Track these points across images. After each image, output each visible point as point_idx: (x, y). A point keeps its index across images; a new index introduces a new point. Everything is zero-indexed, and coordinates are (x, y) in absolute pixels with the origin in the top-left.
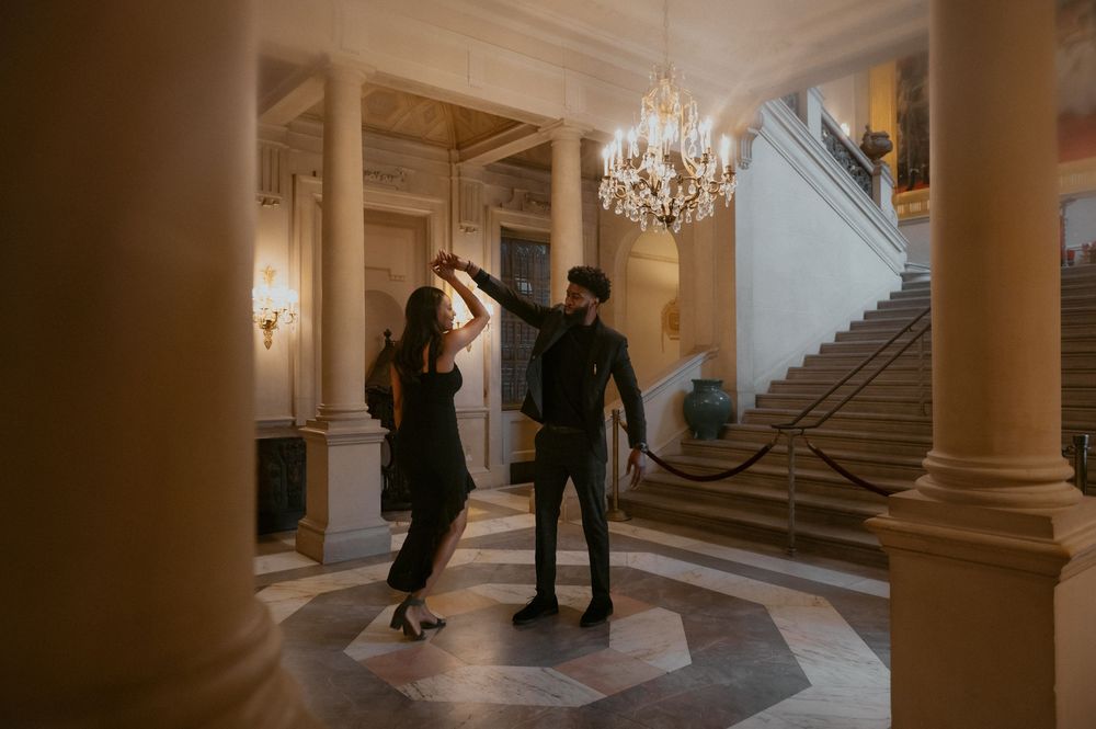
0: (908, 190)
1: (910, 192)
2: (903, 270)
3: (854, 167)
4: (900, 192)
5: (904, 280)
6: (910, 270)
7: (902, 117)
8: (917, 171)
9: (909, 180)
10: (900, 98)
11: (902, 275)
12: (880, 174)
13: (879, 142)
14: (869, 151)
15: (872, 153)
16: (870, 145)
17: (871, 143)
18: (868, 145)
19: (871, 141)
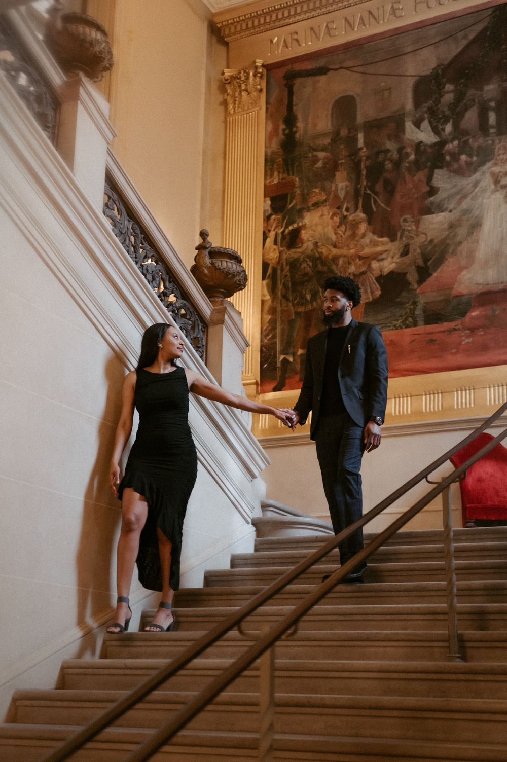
0: (275, 390)
1: (278, 394)
2: (258, 513)
3: (172, 298)
4: (263, 392)
5: (259, 533)
6: (270, 515)
7: (270, 271)
8: (291, 360)
9: (279, 373)
10: (269, 241)
11: (256, 523)
12: (221, 322)
13: (223, 264)
14: (206, 279)
15: (211, 283)
16: (209, 268)
17: (211, 264)
18: (206, 268)
19: (210, 261)
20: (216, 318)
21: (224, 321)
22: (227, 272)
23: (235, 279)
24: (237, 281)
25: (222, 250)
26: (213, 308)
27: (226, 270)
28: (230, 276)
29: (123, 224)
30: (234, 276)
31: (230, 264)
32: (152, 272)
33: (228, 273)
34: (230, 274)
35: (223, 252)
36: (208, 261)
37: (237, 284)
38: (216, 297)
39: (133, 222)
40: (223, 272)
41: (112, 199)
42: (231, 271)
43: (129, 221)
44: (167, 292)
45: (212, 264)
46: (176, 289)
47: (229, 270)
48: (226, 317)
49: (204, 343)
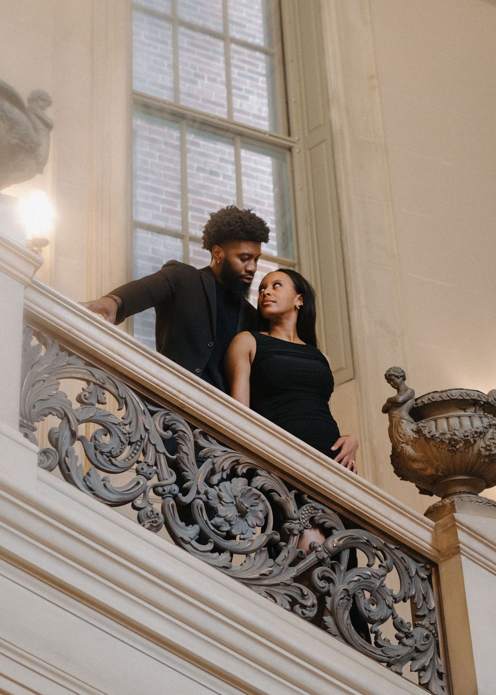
12: (455, 550)
13: (439, 426)
14: (416, 466)
15: (430, 471)
16: (414, 443)
17: (416, 432)
18: (407, 444)
19: (414, 426)
20: (444, 544)
21: (459, 547)
22: (450, 440)
23: (476, 448)
24: (482, 450)
25: (437, 397)
26: (433, 523)
27: (448, 436)
28: (461, 445)
29: (134, 424)
30: (467, 443)
31: (454, 422)
32: (235, 497)
33: (453, 442)
34: (457, 442)
35: (440, 399)
36: (408, 427)
37: (486, 456)
38: (455, 493)
39: (164, 412)
40: (442, 442)
41: (95, 384)
42: (459, 434)
43: (152, 413)
44: (293, 526)
45: (418, 431)
46: (323, 511)
47: (455, 434)
48: (462, 536)
49: (433, 604)
